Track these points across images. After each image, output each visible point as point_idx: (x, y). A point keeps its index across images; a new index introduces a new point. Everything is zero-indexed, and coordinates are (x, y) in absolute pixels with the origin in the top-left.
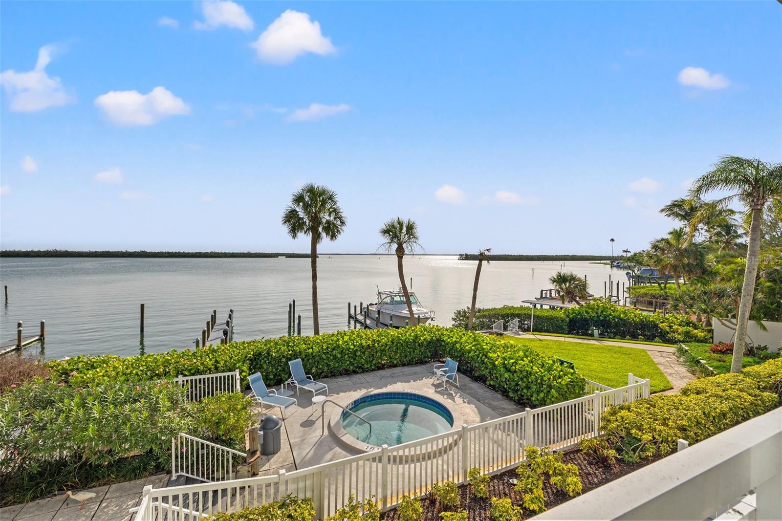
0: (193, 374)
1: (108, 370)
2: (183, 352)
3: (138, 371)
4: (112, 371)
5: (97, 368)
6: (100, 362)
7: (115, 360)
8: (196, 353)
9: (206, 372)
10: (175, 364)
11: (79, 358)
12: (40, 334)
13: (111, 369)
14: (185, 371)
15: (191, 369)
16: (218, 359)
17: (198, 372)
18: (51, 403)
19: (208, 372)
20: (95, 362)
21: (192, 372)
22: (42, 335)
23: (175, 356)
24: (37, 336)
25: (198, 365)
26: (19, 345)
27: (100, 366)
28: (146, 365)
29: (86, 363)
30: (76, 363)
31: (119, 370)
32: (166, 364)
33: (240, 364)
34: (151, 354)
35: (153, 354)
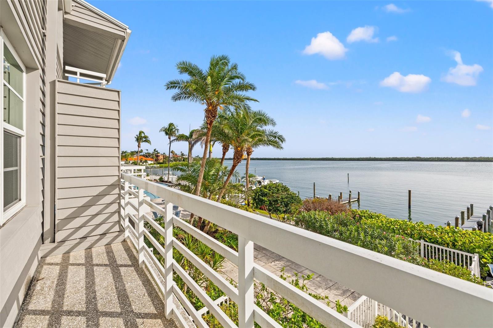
0: (433, 243)
1: (378, 221)
2: (428, 225)
3: (394, 227)
4: (380, 222)
5: (374, 219)
6: (376, 216)
7: (383, 217)
8: (439, 229)
9: (445, 245)
10: (419, 231)
11: (366, 211)
12: (358, 197)
13: (380, 221)
14: (426, 238)
15: (431, 238)
16: (457, 239)
17: (437, 242)
18: (347, 225)
19: (446, 245)
20: (373, 215)
21: (432, 240)
22: (359, 199)
23: (421, 226)
24: (356, 198)
25: (437, 237)
26: (349, 201)
27: (375, 218)
28: (399, 226)
29: (369, 214)
30: (364, 213)
31: (384, 223)
32: (413, 229)
33: (481, 250)
34: (405, 220)
35: (407, 221)
